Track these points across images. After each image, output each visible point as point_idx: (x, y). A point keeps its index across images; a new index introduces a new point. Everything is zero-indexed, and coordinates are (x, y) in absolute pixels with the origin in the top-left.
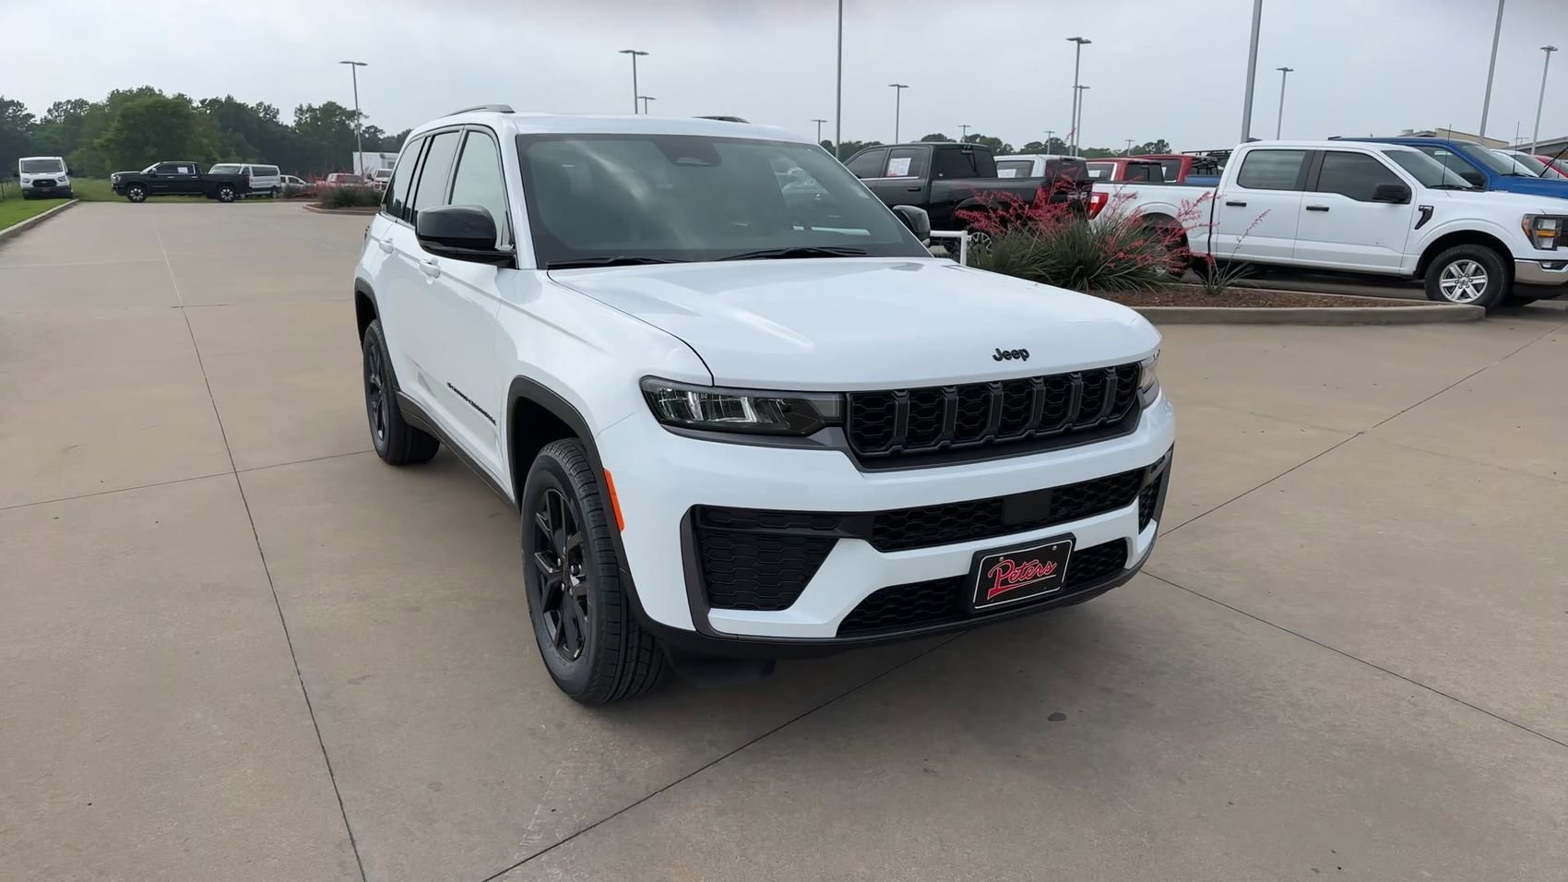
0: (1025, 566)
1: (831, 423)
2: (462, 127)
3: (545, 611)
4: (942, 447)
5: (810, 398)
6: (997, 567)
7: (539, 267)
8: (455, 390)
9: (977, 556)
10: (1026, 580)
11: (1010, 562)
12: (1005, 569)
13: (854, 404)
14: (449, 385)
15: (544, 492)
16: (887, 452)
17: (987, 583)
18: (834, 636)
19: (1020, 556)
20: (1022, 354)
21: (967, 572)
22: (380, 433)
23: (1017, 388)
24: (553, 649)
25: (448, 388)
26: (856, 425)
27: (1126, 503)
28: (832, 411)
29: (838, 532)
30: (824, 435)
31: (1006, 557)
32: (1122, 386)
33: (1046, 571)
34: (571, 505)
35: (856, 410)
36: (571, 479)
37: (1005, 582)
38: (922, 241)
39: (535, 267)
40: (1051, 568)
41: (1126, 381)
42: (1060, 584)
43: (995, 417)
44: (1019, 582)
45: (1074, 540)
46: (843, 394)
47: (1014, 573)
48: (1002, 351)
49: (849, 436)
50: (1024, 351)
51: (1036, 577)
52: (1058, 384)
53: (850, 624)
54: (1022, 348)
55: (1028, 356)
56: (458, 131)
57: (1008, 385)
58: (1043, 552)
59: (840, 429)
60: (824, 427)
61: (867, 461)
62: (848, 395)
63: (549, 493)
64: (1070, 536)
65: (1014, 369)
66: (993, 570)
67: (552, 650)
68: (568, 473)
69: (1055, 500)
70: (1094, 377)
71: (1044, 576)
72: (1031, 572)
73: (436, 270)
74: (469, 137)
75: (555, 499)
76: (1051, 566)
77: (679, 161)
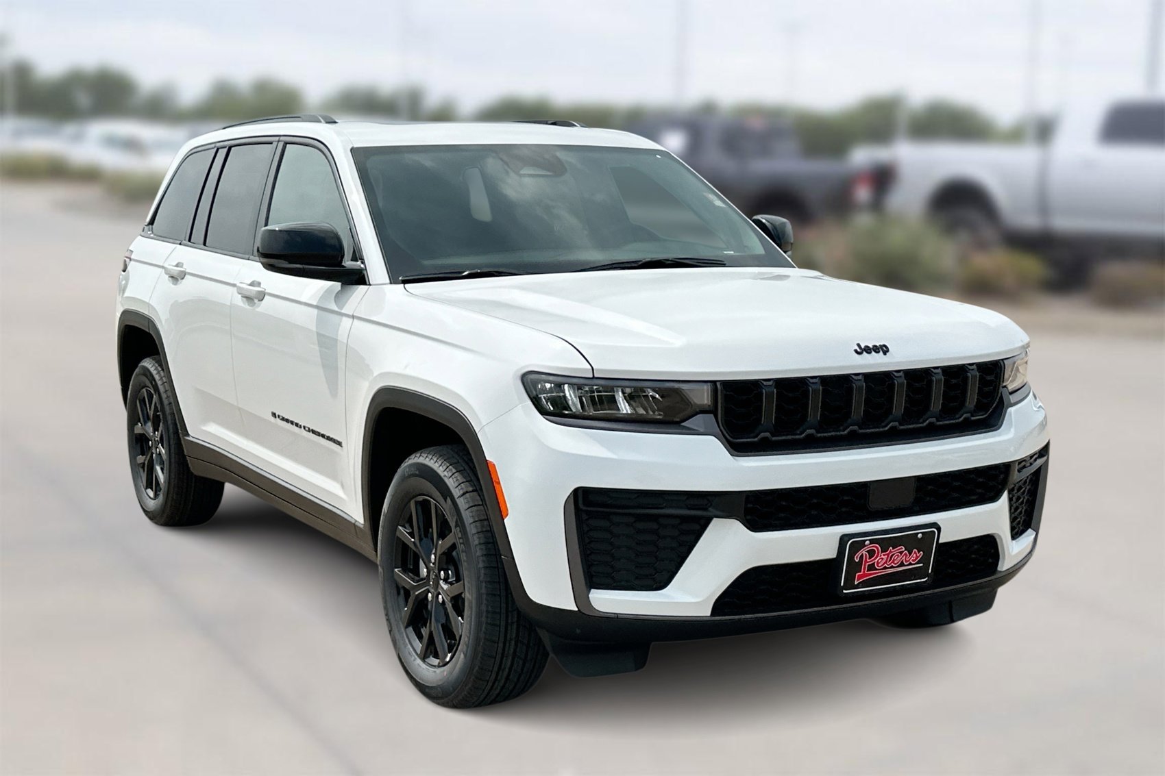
0: (891, 552)
1: (704, 411)
2: (277, 138)
3: (406, 627)
4: (807, 436)
5: (684, 387)
6: (863, 552)
7: (393, 281)
8: (283, 419)
9: (844, 539)
10: (892, 567)
11: (877, 547)
12: (871, 553)
13: (725, 392)
14: (274, 415)
15: (410, 501)
16: (756, 439)
17: (854, 567)
18: (709, 614)
19: (887, 542)
20: (884, 349)
21: (835, 556)
22: (151, 493)
23: (880, 382)
24: (419, 661)
25: (272, 419)
26: (727, 412)
27: (994, 498)
28: (703, 398)
29: (712, 511)
30: (696, 422)
31: (872, 542)
32: (983, 382)
33: (912, 560)
34: (446, 507)
35: (727, 398)
36: (446, 480)
37: (872, 567)
38: (785, 252)
39: (388, 281)
40: (917, 557)
41: (989, 378)
42: (927, 575)
43: (858, 408)
44: (885, 568)
45: (939, 529)
46: (714, 382)
47: (881, 559)
48: (863, 347)
49: (721, 425)
50: (885, 346)
51: (902, 565)
52: (918, 378)
53: (724, 603)
54: (882, 344)
55: (888, 351)
56: (271, 143)
57: (871, 378)
58: (908, 540)
59: (712, 415)
60: (697, 414)
61: (738, 447)
62: (718, 384)
63: (417, 503)
64: (935, 525)
65: (875, 363)
66: (859, 554)
67: (418, 664)
68: (442, 475)
69: (918, 489)
70: (955, 374)
71: (911, 564)
72: (898, 560)
73: (259, 292)
74: (287, 149)
75: (425, 506)
76: (917, 554)
77: (522, 172)
